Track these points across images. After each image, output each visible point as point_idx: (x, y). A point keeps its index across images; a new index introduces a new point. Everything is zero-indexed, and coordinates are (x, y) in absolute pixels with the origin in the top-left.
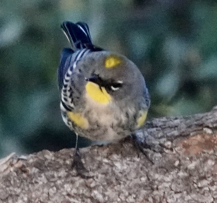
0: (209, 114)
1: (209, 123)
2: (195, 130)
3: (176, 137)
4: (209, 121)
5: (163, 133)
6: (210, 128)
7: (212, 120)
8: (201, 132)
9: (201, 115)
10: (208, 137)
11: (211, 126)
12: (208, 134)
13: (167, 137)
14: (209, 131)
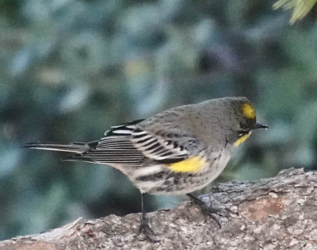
0: (275, 178)
1: (274, 187)
3: (242, 202)
5: (229, 197)
6: (276, 193)
7: (277, 185)
8: (266, 196)
9: (266, 180)
10: (273, 202)
11: (276, 190)
12: (274, 198)
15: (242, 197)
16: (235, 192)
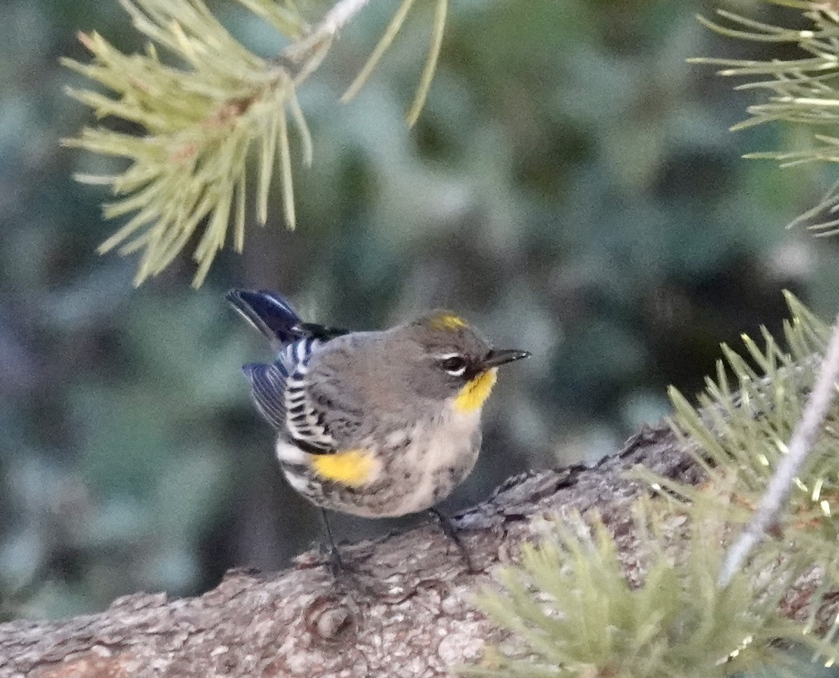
0: (104, 615)
1: (103, 635)
2: (76, 651)
3: (35, 665)
4: (104, 631)
5: (7, 656)
6: (108, 646)
7: (109, 629)
8: (87, 653)
9: (86, 618)
10: (101, 665)
11: (108, 641)
12: (103, 659)
13: (17, 665)
14: (104, 652)
15: (34, 655)
16: (19, 644)
